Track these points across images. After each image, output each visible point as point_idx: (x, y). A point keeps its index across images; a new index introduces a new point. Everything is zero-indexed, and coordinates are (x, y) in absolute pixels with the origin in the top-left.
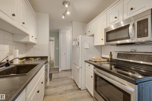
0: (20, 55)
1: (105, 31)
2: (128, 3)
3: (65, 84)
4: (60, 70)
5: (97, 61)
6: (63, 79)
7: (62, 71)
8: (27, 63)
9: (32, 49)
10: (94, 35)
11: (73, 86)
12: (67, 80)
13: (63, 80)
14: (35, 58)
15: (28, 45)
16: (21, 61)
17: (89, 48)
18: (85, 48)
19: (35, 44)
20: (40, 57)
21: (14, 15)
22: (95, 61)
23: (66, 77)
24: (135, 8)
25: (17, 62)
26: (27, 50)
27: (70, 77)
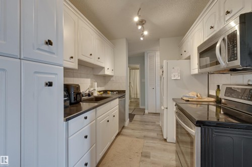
0: (99, 88)
1: (198, 50)
2: (225, 3)
3: (148, 130)
4: (146, 112)
5: (190, 100)
6: (147, 123)
7: (149, 113)
8: (104, 95)
9: (109, 82)
10: (190, 56)
11: (157, 134)
12: (153, 125)
13: (146, 125)
14: (112, 91)
15: (106, 78)
16: (99, 93)
17: (179, 78)
18: (173, 78)
19: (112, 76)
20: (118, 91)
21: (91, 55)
22: (187, 99)
23: (152, 122)
24: (232, 11)
25: (96, 94)
26: (105, 83)
27: (157, 123)
